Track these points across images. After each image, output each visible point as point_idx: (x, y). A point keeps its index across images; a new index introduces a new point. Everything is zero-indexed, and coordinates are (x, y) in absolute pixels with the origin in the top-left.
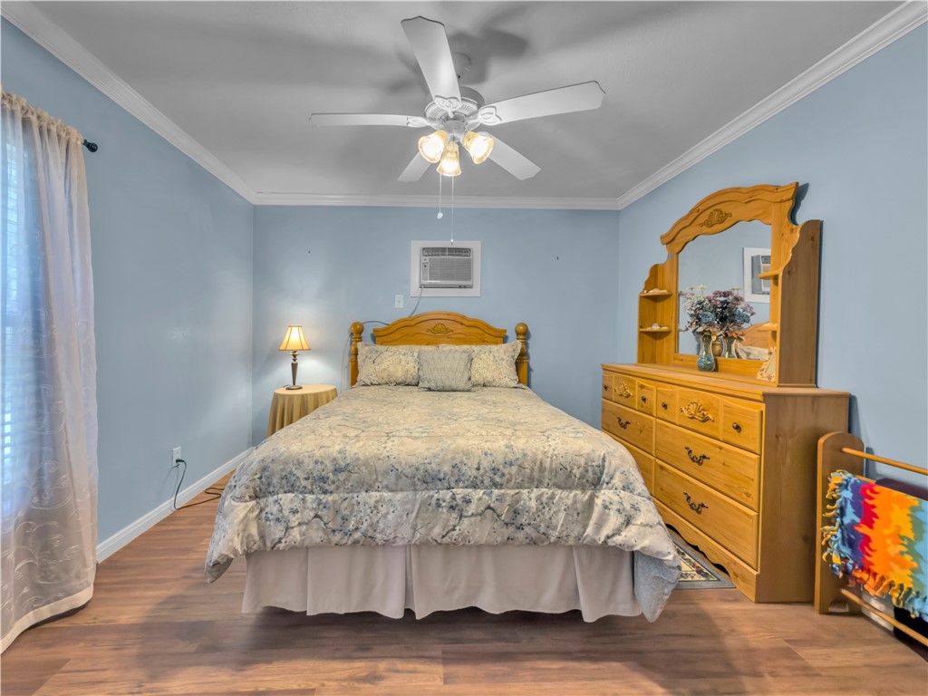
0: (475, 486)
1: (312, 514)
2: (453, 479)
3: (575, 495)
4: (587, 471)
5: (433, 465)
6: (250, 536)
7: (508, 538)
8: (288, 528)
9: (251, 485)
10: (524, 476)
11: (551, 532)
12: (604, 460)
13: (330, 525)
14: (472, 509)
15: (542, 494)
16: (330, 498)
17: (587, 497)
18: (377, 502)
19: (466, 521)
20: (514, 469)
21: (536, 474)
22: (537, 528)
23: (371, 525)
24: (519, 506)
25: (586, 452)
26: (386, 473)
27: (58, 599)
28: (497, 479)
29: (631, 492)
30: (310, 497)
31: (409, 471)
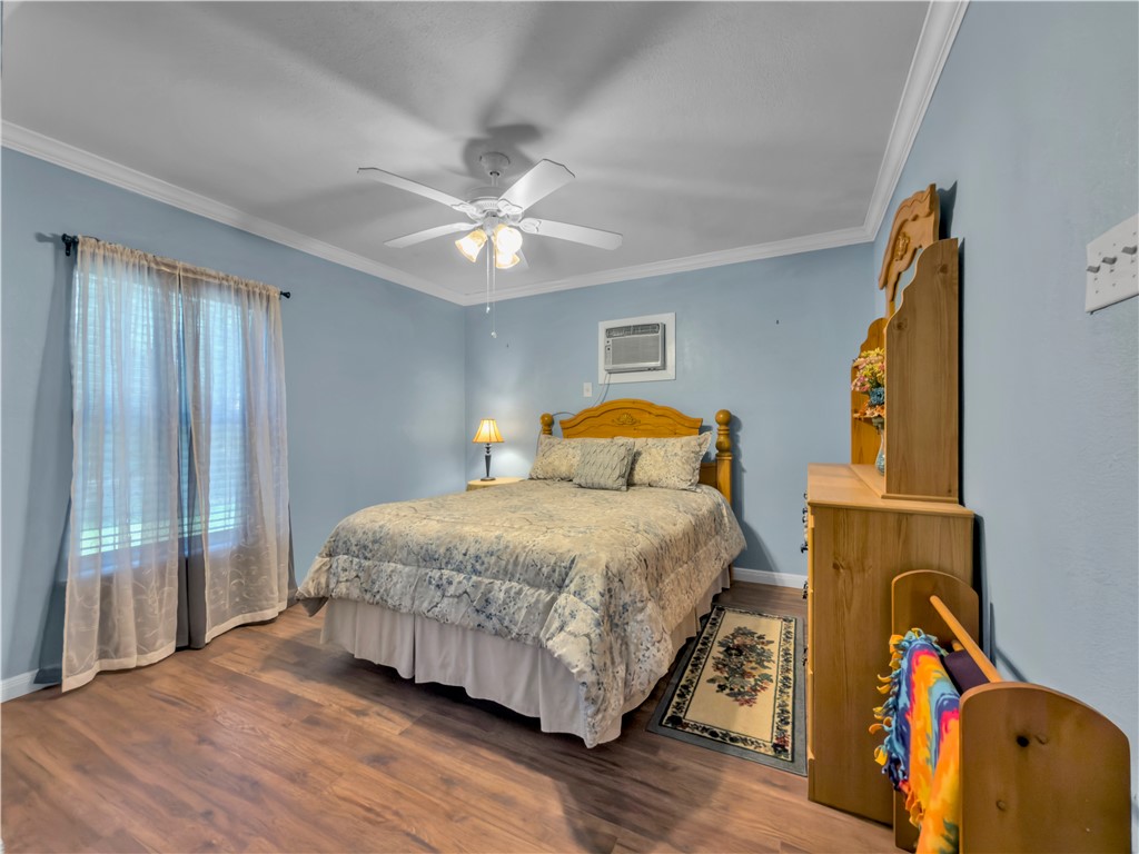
0: (459, 570)
1: (355, 574)
2: (444, 561)
3: (539, 595)
4: (554, 571)
5: (433, 546)
6: (319, 584)
7: (479, 625)
8: (338, 582)
9: (328, 545)
10: (500, 567)
11: (513, 627)
12: (573, 562)
13: (364, 585)
14: (451, 590)
15: (511, 588)
16: (367, 563)
17: (549, 598)
18: (392, 571)
19: (445, 599)
20: (494, 559)
21: (510, 567)
22: (501, 620)
23: (386, 590)
24: (490, 595)
25: (560, 551)
26: (402, 548)
27: (255, 611)
28: (478, 567)
29: (581, 599)
30: (356, 560)
31: (416, 549)
